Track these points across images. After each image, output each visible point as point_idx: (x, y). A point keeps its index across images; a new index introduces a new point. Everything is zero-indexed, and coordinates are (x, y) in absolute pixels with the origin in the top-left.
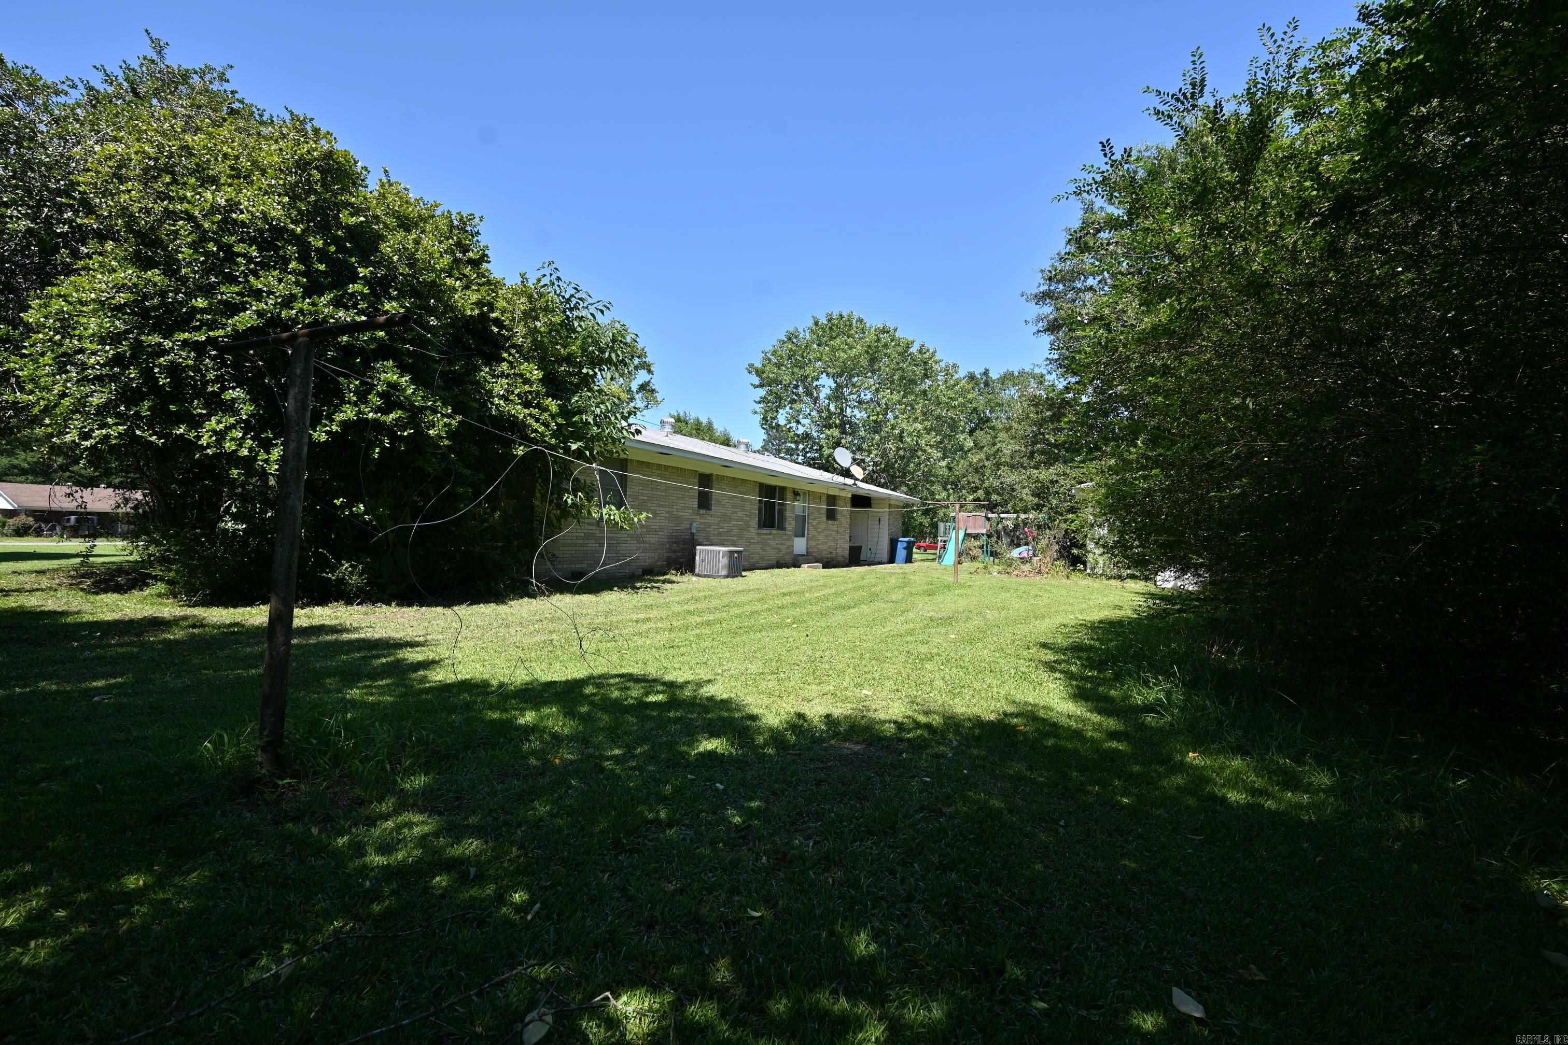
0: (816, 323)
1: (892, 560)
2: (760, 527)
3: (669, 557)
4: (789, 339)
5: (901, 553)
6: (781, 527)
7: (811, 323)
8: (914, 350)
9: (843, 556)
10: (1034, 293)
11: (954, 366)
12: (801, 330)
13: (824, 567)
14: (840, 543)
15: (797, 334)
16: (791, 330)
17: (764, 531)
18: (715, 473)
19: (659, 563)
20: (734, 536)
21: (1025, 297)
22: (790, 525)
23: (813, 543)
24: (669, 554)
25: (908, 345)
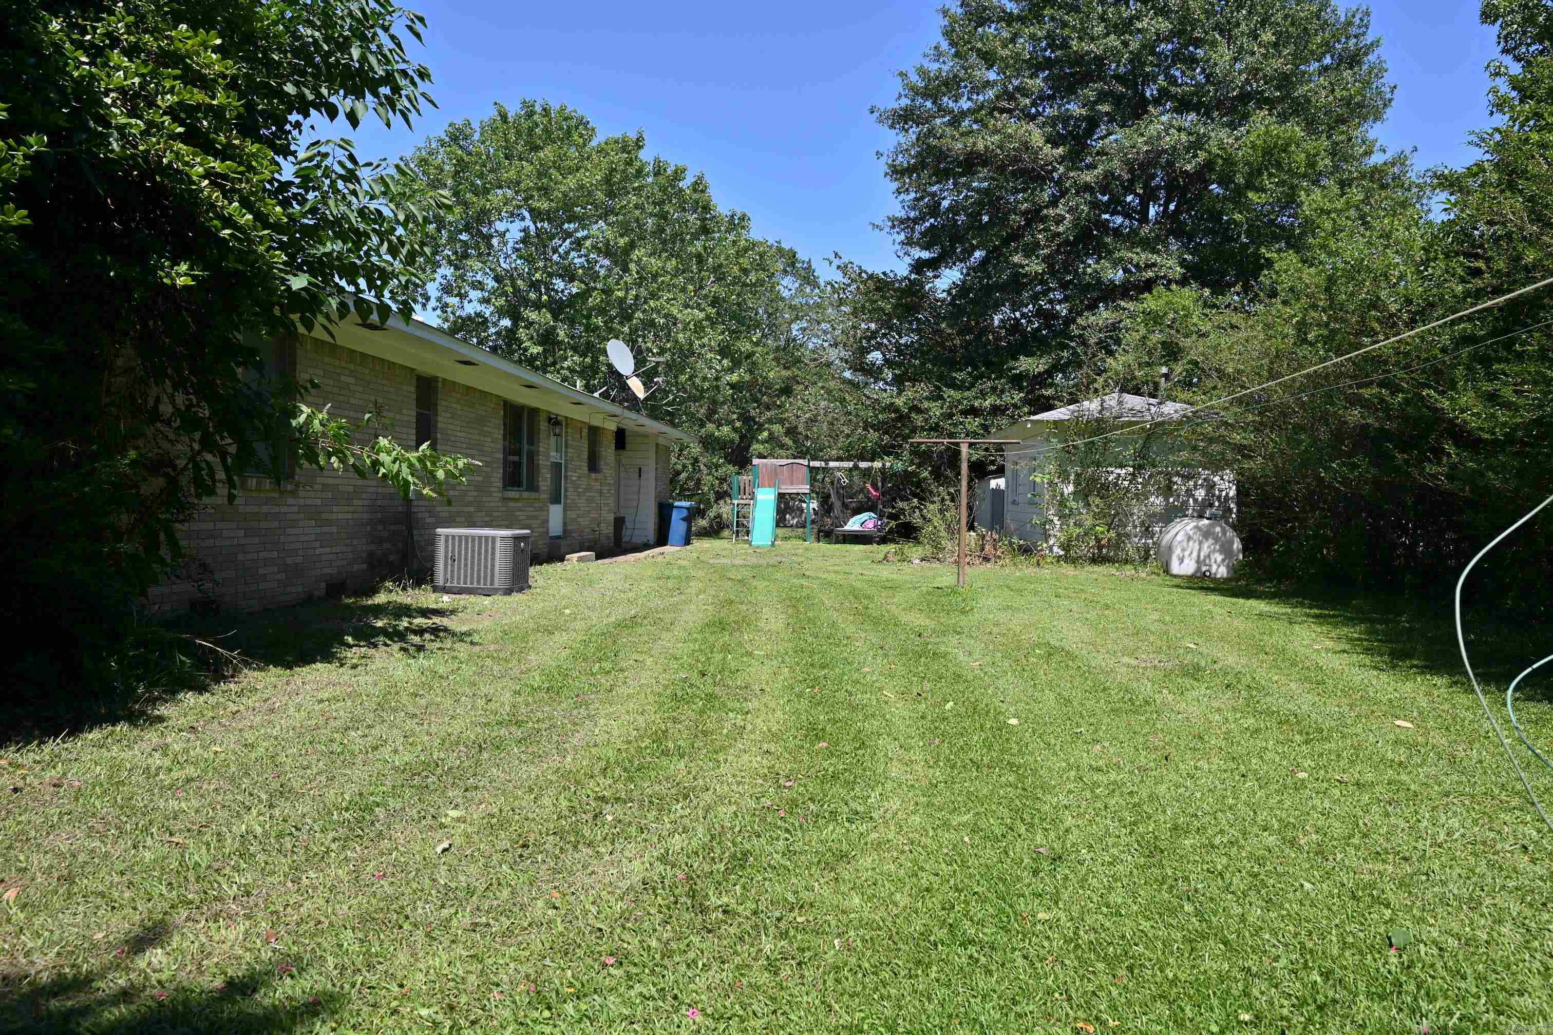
0: (504, 117)
1: (662, 540)
2: (505, 487)
3: (371, 554)
4: (454, 139)
5: (677, 526)
6: (533, 487)
7: (493, 113)
8: (685, 184)
9: (608, 537)
10: (889, 107)
11: (743, 218)
12: (476, 125)
13: (598, 557)
14: (604, 513)
15: (468, 131)
16: (459, 122)
17: (512, 494)
18: (441, 375)
19: (356, 567)
20: (469, 504)
21: (876, 114)
22: (545, 480)
23: (572, 514)
24: (373, 547)
25: (679, 174)
